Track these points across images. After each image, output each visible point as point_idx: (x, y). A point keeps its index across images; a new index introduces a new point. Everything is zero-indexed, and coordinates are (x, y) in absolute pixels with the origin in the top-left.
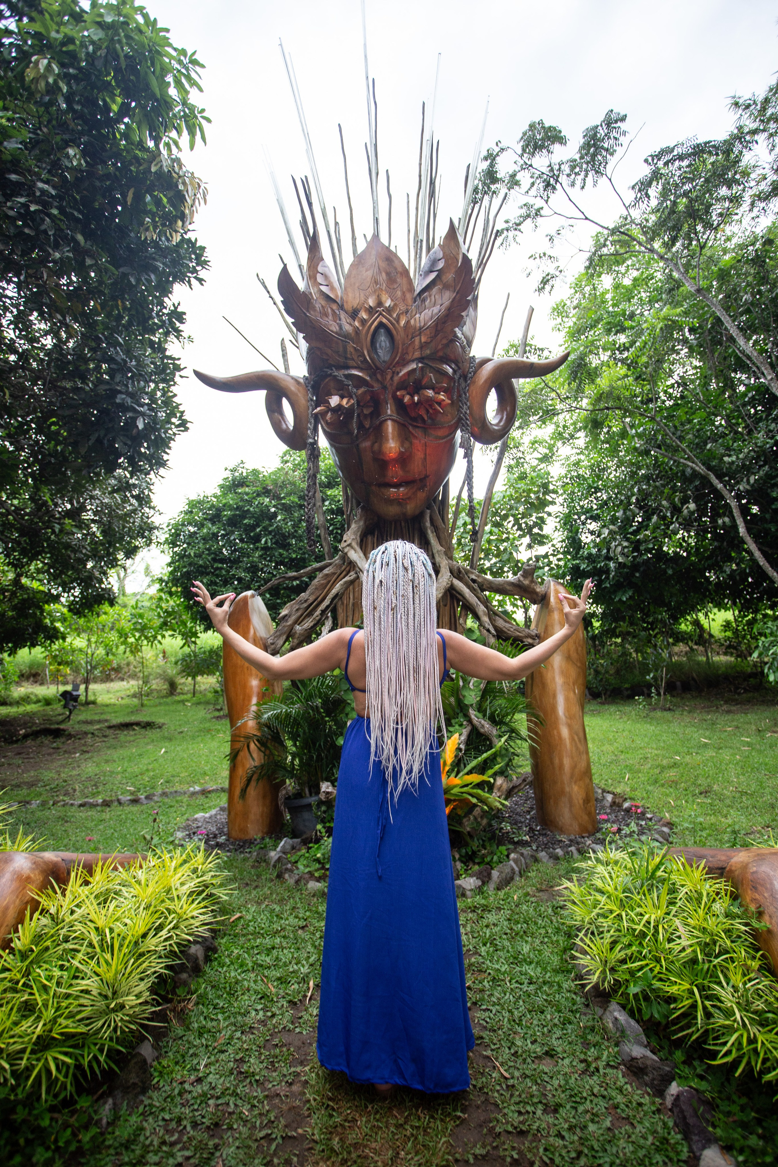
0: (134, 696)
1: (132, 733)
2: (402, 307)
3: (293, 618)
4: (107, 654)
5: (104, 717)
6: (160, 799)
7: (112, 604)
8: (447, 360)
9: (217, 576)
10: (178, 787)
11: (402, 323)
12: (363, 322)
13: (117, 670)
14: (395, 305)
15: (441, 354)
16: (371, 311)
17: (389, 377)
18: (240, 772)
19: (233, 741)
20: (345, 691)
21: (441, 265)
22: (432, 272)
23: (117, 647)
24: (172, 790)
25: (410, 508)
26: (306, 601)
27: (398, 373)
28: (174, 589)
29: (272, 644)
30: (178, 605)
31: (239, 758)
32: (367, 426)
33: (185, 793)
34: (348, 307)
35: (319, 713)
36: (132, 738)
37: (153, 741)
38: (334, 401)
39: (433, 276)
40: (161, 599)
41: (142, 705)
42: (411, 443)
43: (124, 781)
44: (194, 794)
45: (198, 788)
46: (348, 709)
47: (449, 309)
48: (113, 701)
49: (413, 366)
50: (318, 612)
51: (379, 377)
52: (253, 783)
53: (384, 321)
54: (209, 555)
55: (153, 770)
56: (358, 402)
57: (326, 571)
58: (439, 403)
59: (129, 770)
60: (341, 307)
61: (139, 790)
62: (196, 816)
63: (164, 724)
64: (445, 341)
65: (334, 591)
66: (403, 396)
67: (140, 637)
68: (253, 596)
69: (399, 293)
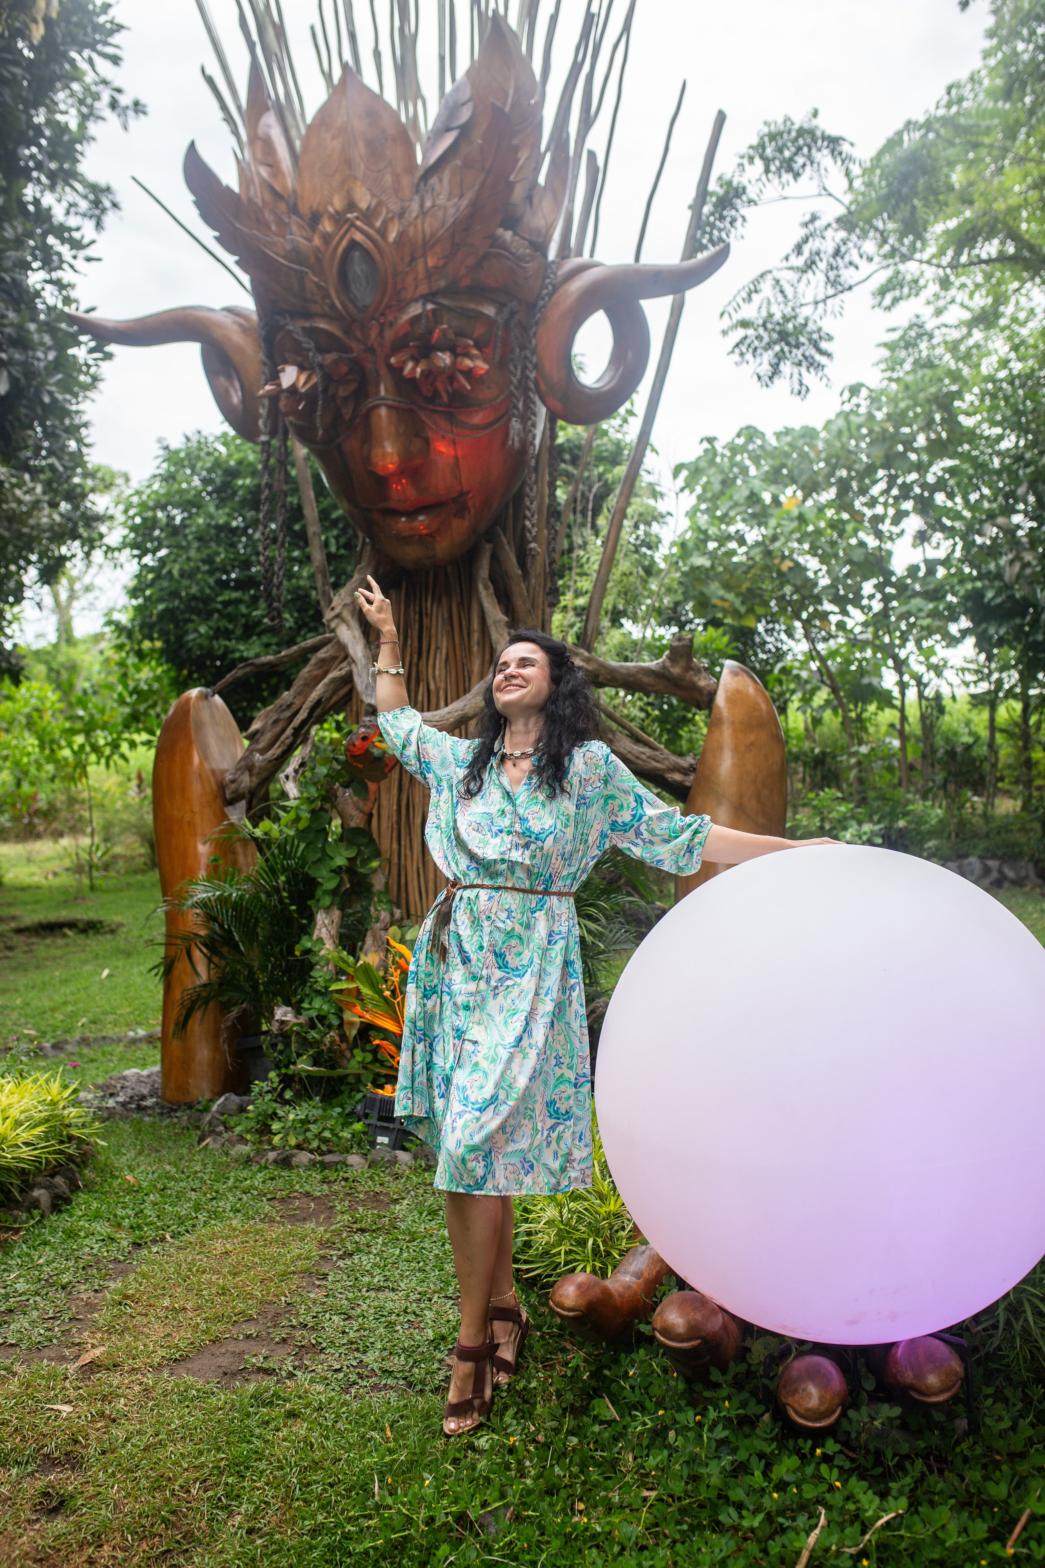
0: (78, 869)
1: (60, 941)
2: (395, 207)
3: (268, 736)
4: (18, 784)
5: (12, 911)
6: (76, 1050)
7: (17, 682)
8: (479, 292)
9: (230, 618)
10: (110, 1031)
11: (392, 236)
12: (327, 238)
13: (49, 813)
14: (380, 204)
15: (466, 282)
16: (339, 219)
17: (373, 334)
18: (177, 994)
19: (167, 945)
20: (315, 863)
21: (465, 115)
22: (448, 130)
23: (39, 767)
24: (100, 1034)
25: (443, 547)
26: (289, 706)
27: (391, 324)
28: (147, 645)
29: (233, 781)
30: (158, 679)
31: (176, 972)
32: (347, 417)
33: (120, 1040)
34: (304, 208)
35: (281, 900)
36: (59, 953)
37: (97, 957)
38: (289, 376)
39: (449, 140)
40: (122, 664)
41: (92, 888)
42: (427, 442)
43: (23, 1020)
44: (134, 1041)
45: (141, 1032)
46: (319, 893)
47: (475, 204)
48: (37, 879)
49: (415, 309)
50: (289, 731)
51: (358, 334)
52: (198, 1015)
53: (358, 237)
54: (211, 573)
55: (75, 1003)
56: (328, 379)
57: (322, 654)
58: (469, 373)
59: (34, 1003)
60: (294, 209)
61: (44, 1034)
62: (127, 1073)
63: (120, 925)
64: (471, 261)
65: (315, 695)
66: (404, 363)
67: (82, 747)
68: (205, 697)
69: (388, 179)
